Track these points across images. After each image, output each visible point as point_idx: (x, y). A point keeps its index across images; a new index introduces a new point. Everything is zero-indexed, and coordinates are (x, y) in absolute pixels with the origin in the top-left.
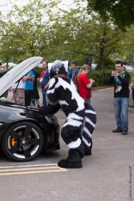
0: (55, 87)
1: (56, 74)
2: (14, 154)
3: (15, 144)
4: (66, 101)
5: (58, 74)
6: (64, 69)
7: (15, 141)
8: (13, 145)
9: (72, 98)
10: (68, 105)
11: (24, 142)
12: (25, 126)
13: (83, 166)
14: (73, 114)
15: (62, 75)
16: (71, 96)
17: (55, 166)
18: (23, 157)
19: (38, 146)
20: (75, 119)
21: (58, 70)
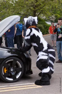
0: (31, 35)
1: (30, 26)
2: (6, 78)
3: (6, 71)
4: (36, 44)
5: (32, 25)
6: (35, 22)
7: (6, 69)
8: (5, 72)
9: (41, 42)
10: (38, 46)
11: (12, 70)
12: (13, 60)
13: (51, 84)
14: (42, 52)
15: (34, 27)
16: (40, 41)
17: (33, 84)
18: (11, 80)
19: (21, 73)
20: (43, 55)
21: (31, 23)
